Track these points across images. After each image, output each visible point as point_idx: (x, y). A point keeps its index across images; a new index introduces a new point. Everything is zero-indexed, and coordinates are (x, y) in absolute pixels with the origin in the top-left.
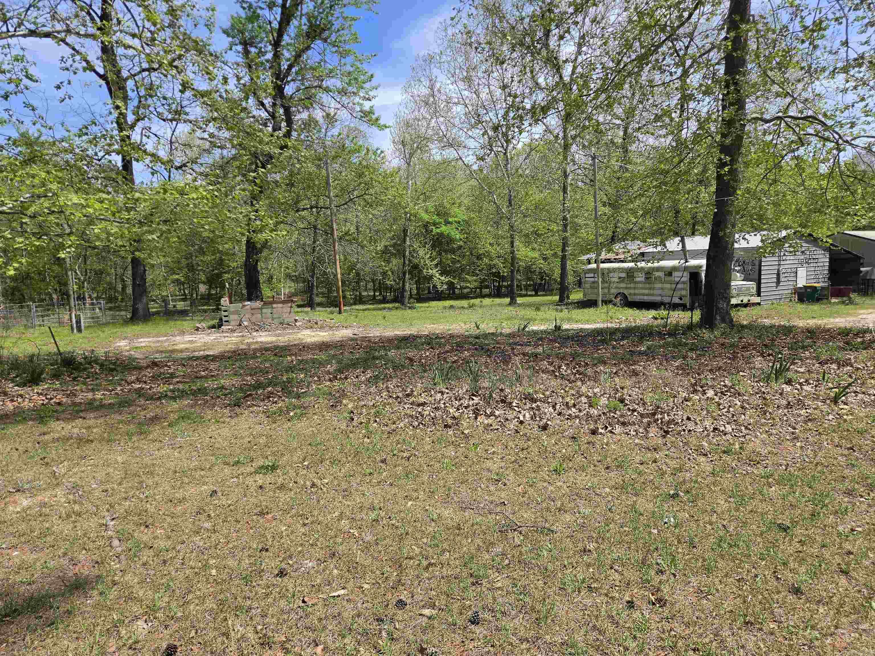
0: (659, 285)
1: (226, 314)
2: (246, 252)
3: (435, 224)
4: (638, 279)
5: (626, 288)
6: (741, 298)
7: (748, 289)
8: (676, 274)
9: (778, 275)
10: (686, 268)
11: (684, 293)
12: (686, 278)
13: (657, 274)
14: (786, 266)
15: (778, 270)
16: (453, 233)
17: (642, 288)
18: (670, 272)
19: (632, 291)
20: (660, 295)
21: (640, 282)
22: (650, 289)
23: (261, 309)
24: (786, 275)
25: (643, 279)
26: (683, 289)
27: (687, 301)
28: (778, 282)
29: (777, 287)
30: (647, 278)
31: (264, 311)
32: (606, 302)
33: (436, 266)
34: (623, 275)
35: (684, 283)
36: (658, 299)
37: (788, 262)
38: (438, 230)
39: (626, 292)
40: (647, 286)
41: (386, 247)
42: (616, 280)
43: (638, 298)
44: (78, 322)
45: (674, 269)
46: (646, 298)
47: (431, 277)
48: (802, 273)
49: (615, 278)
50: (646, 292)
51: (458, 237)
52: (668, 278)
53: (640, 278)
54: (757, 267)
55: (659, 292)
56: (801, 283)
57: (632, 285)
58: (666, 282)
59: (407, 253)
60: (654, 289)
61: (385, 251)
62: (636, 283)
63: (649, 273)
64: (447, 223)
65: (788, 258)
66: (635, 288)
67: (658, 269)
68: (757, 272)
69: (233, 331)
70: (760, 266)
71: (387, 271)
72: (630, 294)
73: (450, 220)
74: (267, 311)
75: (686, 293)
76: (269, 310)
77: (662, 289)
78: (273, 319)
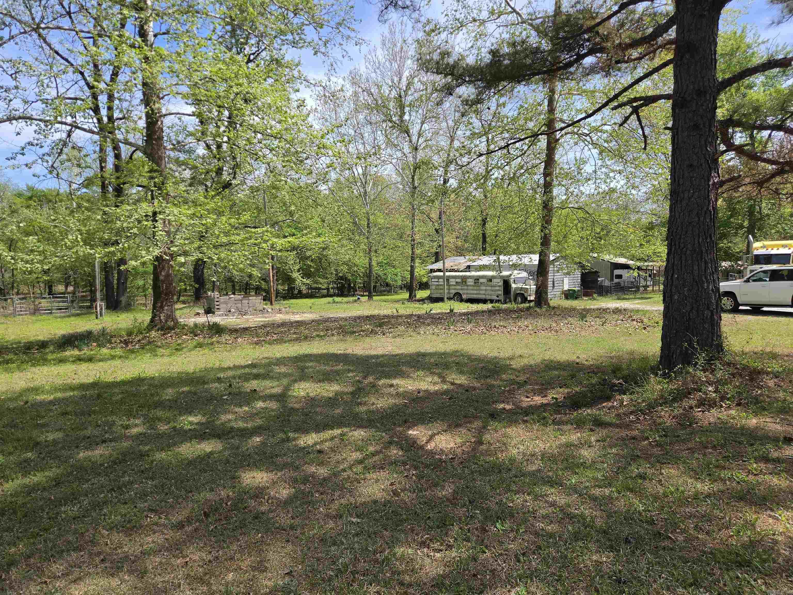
0: (484, 288)
1: (218, 303)
4: (469, 284)
5: (461, 289)
8: (494, 280)
10: (501, 277)
11: (500, 293)
12: (501, 283)
13: (481, 280)
14: (558, 277)
15: (553, 279)
17: (473, 290)
18: (490, 280)
19: (466, 292)
20: (484, 294)
21: (470, 286)
22: (478, 290)
23: (241, 300)
24: (558, 282)
25: (472, 284)
26: (499, 290)
27: (502, 298)
28: (554, 286)
30: (475, 283)
31: (243, 301)
32: (449, 299)
33: (299, 270)
34: (459, 280)
35: (499, 286)
36: (483, 297)
37: (558, 274)
39: (461, 292)
40: (476, 288)
42: (454, 283)
43: (469, 296)
44: (101, 309)
45: (493, 277)
46: (475, 296)
48: (566, 281)
49: (452, 281)
50: (475, 292)
52: (488, 283)
53: (470, 282)
55: (483, 292)
56: (566, 288)
57: (465, 287)
58: (488, 286)
60: (480, 290)
62: (467, 286)
63: (477, 279)
65: (559, 271)
66: (467, 289)
67: (483, 277)
72: (464, 294)
74: (245, 302)
75: (501, 292)
76: (247, 301)
77: (486, 290)
78: (249, 307)
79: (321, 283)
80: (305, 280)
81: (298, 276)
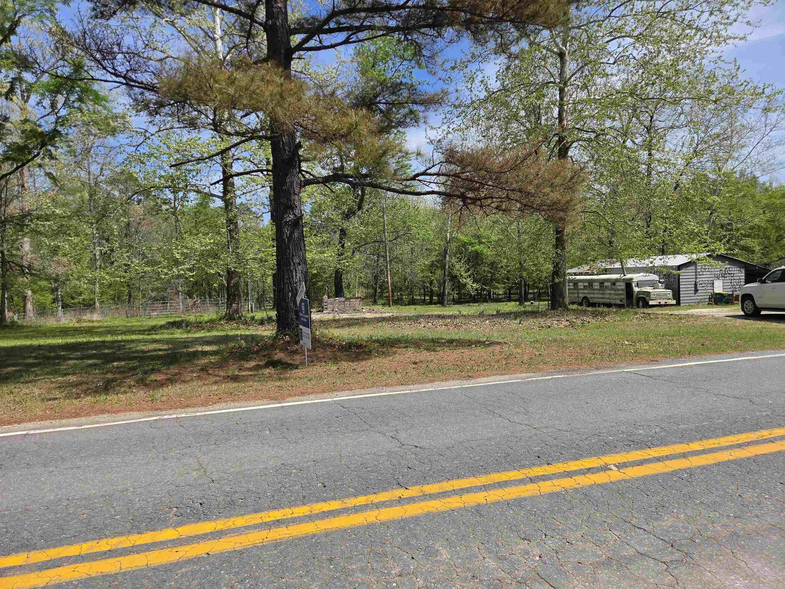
0: (609, 292)
1: (326, 304)
3: (471, 244)
4: (596, 287)
5: (589, 293)
6: (659, 301)
7: (665, 294)
8: (618, 284)
9: (696, 285)
10: (624, 280)
11: (623, 297)
12: (624, 287)
13: (606, 284)
14: (704, 279)
15: (696, 281)
16: (485, 251)
17: (598, 294)
18: (614, 282)
19: (592, 296)
20: (609, 298)
21: (596, 289)
22: (602, 294)
23: (344, 302)
24: (703, 285)
25: (598, 287)
26: (622, 294)
27: (624, 302)
28: (696, 290)
29: (695, 294)
30: (600, 287)
32: (575, 303)
33: (470, 276)
34: (586, 284)
35: (622, 290)
36: (608, 301)
37: (704, 276)
38: (473, 249)
39: (588, 296)
40: (601, 292)
41: (433, 262)
42: (582, 287)
43: (595, 300)
45: (617, 280)
47: (465, 285)
49: (581, 285)
50: (600, 296)
51: (488, 253)
52: (613, 287)
53: (596, 286)
54: (677, 280)
55: (607, 296)
57: (592, 291)
58: (611, 289)
59: (447, 267)
60: (605, 294)
61: (432, 265)
62: (594, 290)
63: (602, 282)
64: (480, 243)
65: (705, 273)
66: (594, 293)
67: (607, 280)
68: (677, 283)
69: (329, 313)
70: (679, 279)
71: (433, 280)
72: (591, 298)
73: (483, 241)
75: (624, 297)
76: (348, 303)
77: (610, 294)
81: (469, 281)
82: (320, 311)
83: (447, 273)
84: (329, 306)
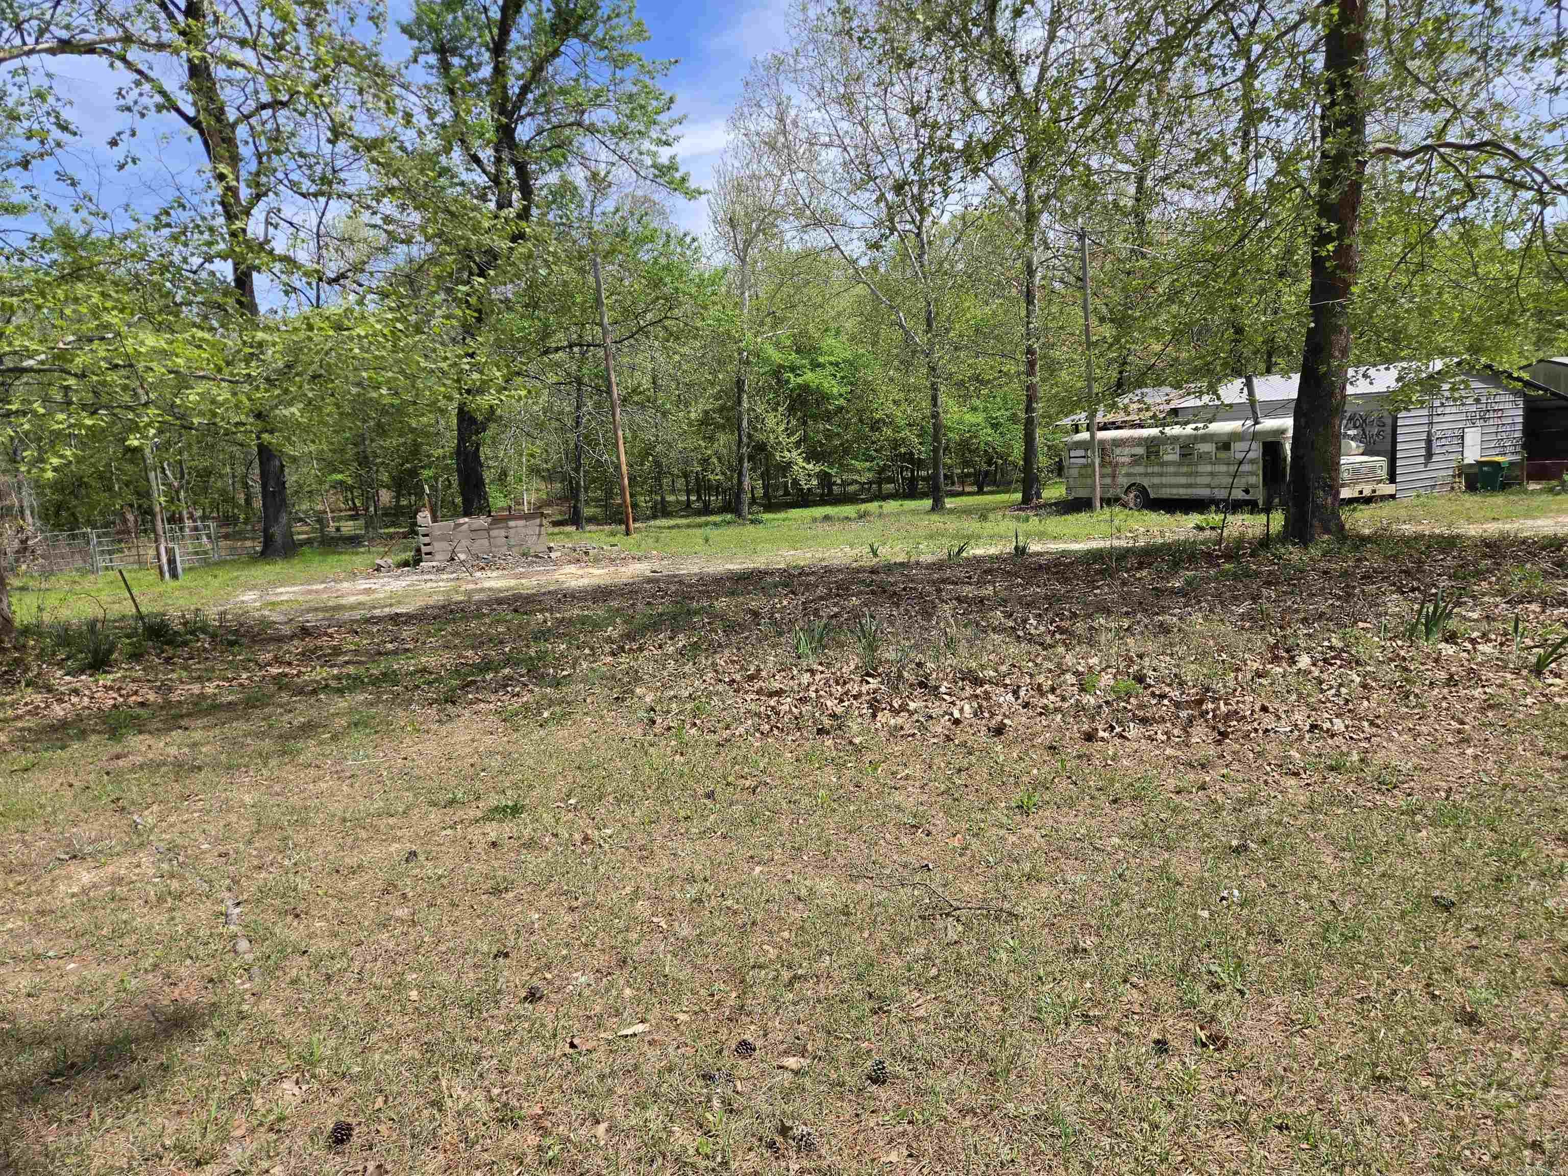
0: (1209, 468)
1: (427, 540)
2: (459, 429)
3: (793, 369)
4: (1166, 458)
5: (1146, 475)
6: (1359, 488)
7: (1373, 469)
8: (1237, 446)
9: (1429, 442)
10: (1255, 436)
11: (1253, 480)
12: (1256, 452)
13: (1200, 448)
14: (1446, 426)
15: (1429, 433)
16: (826, 385)
17: (1176, 474)
18: (1225, 443)
19: (1156, 480)
20: (1208, 486)
21: (1170, 463)
22: (1189, 475)
23: (488, 530)
24: (1443, 442)
25: (1176, 457)
26: (1252, 473)
27: (1259, 495)
28: (1429, 455)
29: (1426, 465)
30: (1183, 455)
31: (494, 533)
32: (1108, 502)
33: (798, 444)
34: (1140, 451)
35: (1252, 462)
36: (1204, 493)
37: (1446, 418)
38: (800, 380)
39: (1145, 482)
40: (1185, 469)
41: (706, 412)
42: (1127, 460)
43: (1166, 493)
44: (172, 562)
45: (1235, 436)
46: (1183, 493)
47: (789, 464)
48: (1473, 437)
49: (1123, 456)
50: (1183, 480)
51: (835, 391)
52: (1223, 455)
53: (1171, 455)
54: (1388, 429)
55: (1206, 480)
56: (1472, 455)
57: (1156, 469)
58: (1218, 461)
59: (745, 423)
60: (1196, 474)
61: (706, 420)
62: (1162, 465)
63: (1187, 447)
64: (815, 365)
65: (1448, 410)
66: (1161, 475)
67: (1205, 438)
68: (1389, 439)
69: (440, 570)
70: (1395, 427)
71: (710, 457)
72: (1153, 486)
73: (821, 360)
74: (498, 532)
75: (1257, 480)
76: (503, 533)
77: (1212, 474)
78: (510, 548)
79: (859, 472)
80: (811, 466)
81: (796, 457)
82: (406, 564)
83: (745, 439)
84: (437, 546)
